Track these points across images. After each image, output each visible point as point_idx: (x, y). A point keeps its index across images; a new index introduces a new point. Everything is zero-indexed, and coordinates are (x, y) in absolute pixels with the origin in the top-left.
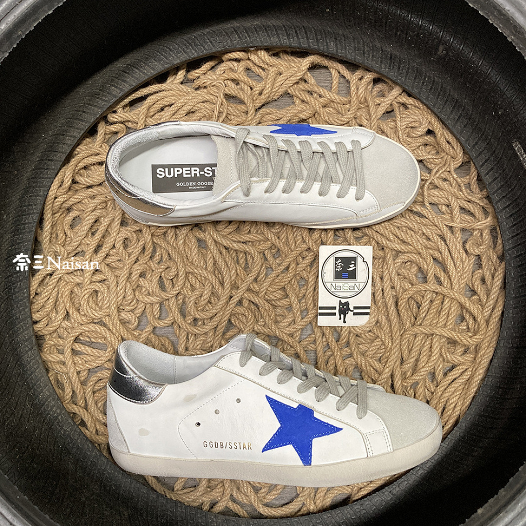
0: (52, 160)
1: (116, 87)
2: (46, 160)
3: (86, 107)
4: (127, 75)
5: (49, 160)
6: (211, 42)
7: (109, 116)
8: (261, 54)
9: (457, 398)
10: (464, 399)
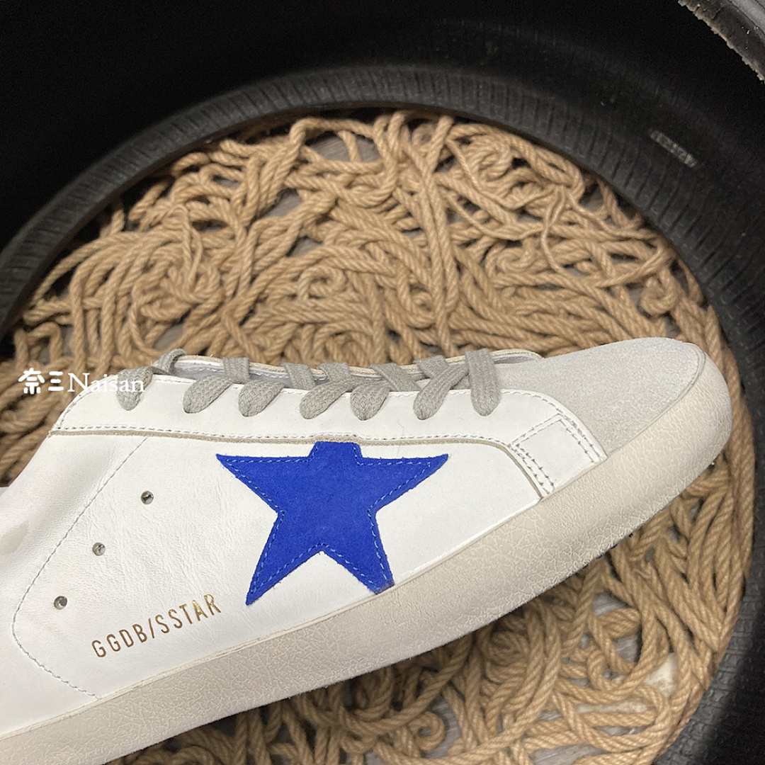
8: (226, 146)
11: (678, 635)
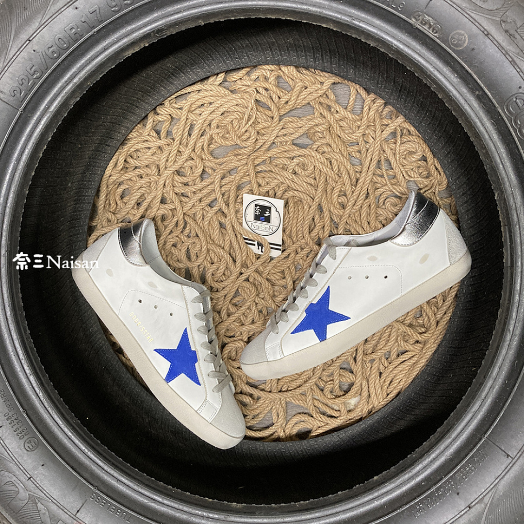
0: (109, 146)
1: (165, 88)
2: (104, 144)
3: (139, 102)
4: (174, 78)
5: (106, 145)
6: (248, 57)
7: (157, 109)
8: (290, 69)
9: (402, 375)
10: (408, 378)
11: (365, 394)
